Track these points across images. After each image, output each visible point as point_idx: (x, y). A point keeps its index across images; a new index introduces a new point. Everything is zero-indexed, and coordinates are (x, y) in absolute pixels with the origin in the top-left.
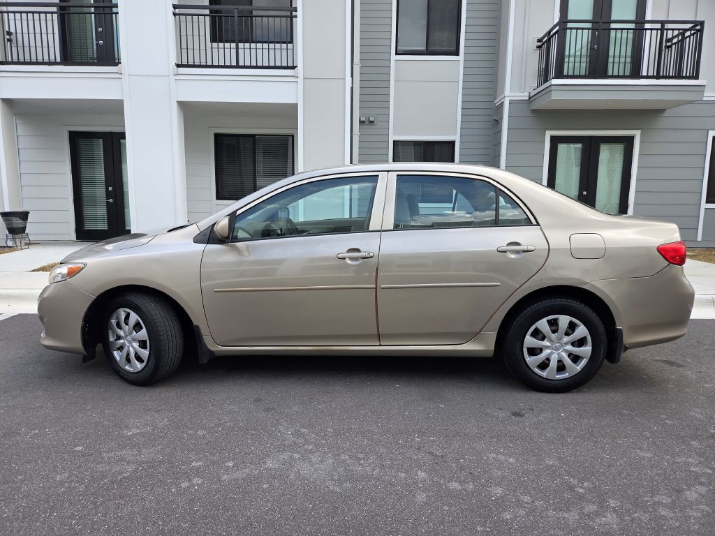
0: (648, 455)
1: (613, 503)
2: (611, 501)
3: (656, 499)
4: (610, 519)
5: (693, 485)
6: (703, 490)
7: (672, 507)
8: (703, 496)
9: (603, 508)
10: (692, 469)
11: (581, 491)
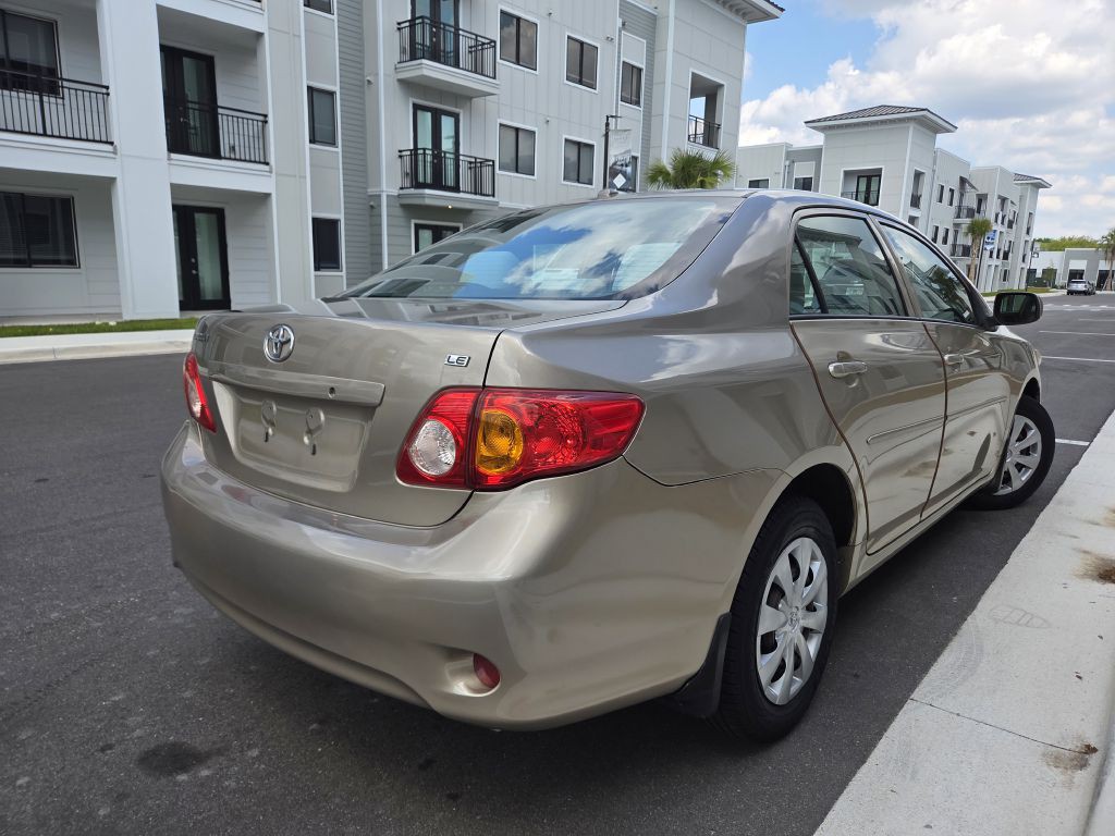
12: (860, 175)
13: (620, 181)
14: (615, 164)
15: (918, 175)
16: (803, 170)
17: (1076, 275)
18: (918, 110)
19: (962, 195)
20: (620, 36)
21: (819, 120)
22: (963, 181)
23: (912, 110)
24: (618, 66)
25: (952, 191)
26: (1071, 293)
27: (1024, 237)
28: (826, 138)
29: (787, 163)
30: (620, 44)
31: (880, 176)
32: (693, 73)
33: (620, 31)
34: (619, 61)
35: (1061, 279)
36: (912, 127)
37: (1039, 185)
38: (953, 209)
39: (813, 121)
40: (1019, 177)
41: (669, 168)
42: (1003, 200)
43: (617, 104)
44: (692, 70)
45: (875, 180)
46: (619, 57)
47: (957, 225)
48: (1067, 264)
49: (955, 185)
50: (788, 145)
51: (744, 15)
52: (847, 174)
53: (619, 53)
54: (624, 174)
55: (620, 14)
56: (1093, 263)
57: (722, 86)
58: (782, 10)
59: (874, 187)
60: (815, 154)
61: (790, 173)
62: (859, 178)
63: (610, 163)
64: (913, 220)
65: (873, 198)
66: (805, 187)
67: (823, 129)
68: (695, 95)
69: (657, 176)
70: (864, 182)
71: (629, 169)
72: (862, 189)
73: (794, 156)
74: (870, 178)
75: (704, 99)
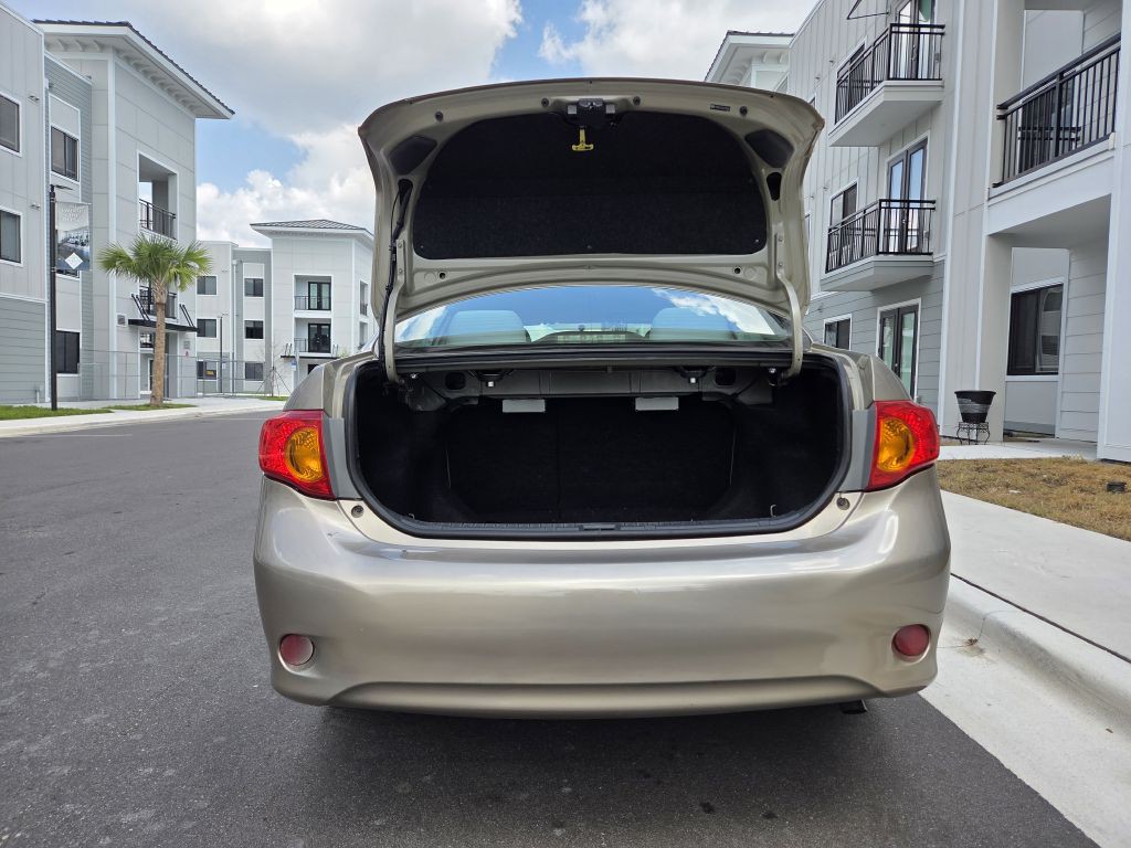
12: (310, 281)
13: (73, 261)
14: (66, 240)
15: (363, 286)
16: (253, 272)
18: (357, 229)
20: (47, 98)
21: (265, 225)
23: (353, 228)
24: (47, 131)
28: (274, 241)
29: (235, 262)
30: (47, 107)
31: (330, 284)
32: (140, 155)
33: (46, 93)
34: (47, 126)
36: (354, 241)
39: (259, 225)
41: (130, 254)
43: (47, 173)
44: (139, 152)
45: (325, 287)
46: (47, 121)
50: (234, 245)
51: (192, 108)
52: (298, 278)
53: (47, 116)
54: (81, 254)
55: (46, 74)
57: (174, 174)
58: (233, 113)
59: (325, 295)
60: (264, 257)
61: (239, 272)
62: (309, 283)
63: (61, 237)
64: (363, 325)
65: (325, 304)
66: (256, 289)
67: (270, 234)
68: (142, 179)
69: (114, 261)
70: (314, 288)
71: (86, 249)
72: (314, 293)
73: (241, 257)
74: (320, 285)
75: (150, 184)
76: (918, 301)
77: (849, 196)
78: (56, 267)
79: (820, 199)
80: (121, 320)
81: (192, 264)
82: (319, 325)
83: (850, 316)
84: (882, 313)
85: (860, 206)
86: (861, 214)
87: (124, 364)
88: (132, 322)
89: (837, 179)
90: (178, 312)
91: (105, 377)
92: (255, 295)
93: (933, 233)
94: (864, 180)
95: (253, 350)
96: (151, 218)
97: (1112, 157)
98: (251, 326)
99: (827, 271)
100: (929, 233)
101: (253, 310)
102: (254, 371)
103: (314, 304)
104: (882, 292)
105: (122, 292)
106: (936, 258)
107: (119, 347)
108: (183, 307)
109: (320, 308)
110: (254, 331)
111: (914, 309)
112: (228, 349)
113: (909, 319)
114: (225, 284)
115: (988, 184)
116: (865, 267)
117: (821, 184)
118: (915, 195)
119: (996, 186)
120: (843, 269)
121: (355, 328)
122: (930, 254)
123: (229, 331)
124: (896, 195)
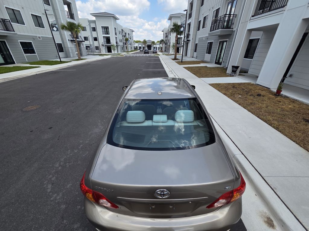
0: (68, 186)
1: (60, 168)
2: (61, 168)
3: (55, 177)
4: (57, 165)
5: (51, 189)
6: (49, 190)
7: (50, 179)
8: (47, 189)
9: (60, 165)
10: (56, 195)
11: (67, 164)
13: (55, 29)
14: (52, 24)
15: (115, 28)
16: (93, 25)
17: (140, 48)
19: (122, 33)
21: (94, 14)
22: (122, 30)
23: (111, 14)
25: (121, 32)
26: (140, 51)
27: (133, 41)
28: (96, 18)
35: (138, 48)
36: (112, 18)
37: (133, 31)
38: (122, 36)
40: (130, 29)
41: (66, 25)
42: (129, 34)
43: (43, 4)
45: (108, 29)
47: (123, 39)
48: (139, 46)
49: (121, 31)
50: (88, 19)
52: (102, 27)
54: (56, 27)
56: (142, 46)
57: (71, 3)
59: (108, 31)
60: (94, 22)
61: (90, 26)
62: (104, 28)
63: (50, 23)
64: (116, 38)
65: (108, 33)
66: (94, 29)
67: (94, 16)
68: (64, 4)
69: (63, 27)
70: (106, 29)
71: (57, 26)
72: (106, 31)
73: (90, 22)
74: (107, 28)
75: (66, 6)
76: (228, 40)
77: (218, 11)
78: (52, 30)
79: (211, 10)
80: (69, 40)
81: (80, 28)
82: (108, 38)
83: (213, 41)
84: (220, 41)
85: (219, 16)
86: (220, 18)
87: (72, 50)
88: (71, 41)
89: (215, 6)
90: (80, 38)
91: (69, 53)
92: (94, 31)
93: (234, 24)
94: (221, 8)
95: (96, 44)
96: (69, 15)
97: (283, 13)
98: (95, 38)
99: (210, 31)
100: (233, 23)
101: (94, 34)
102: (97, 48)
103: (106, 33)
104: (221, 36)
105: (67, 34)
106: (234, 30)
107: (70, 46)
108: (80, 36)
109: (107, 34)
110: (96, 39)
111: (226, 41)
112: (91, 43)
113: (225, 43)
114: (88, 28)
115: (251, 16)
116: (218, 31)
117: (212, 7)
118: (232, 13)
119: (253, 16)
120: (214, 31)
121: (115, 39)
122: (233, 29)
123: (91, 39)
124: (228, 13)
